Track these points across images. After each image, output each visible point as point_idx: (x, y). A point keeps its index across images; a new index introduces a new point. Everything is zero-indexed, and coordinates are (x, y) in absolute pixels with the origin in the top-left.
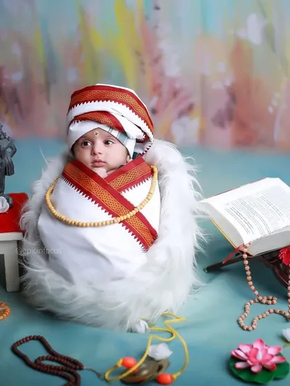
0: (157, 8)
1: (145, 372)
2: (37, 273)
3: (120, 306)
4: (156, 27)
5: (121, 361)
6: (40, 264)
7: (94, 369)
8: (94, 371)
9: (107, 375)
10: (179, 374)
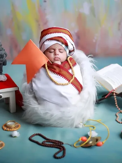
0: (45, 1)
1: (91, 142)
2: (35, 107)
3: (72, 118)
4: (45, 9)
5: (81, 139)
6: (35, 104)
7: (68, 143)
8: (69, 144)
9: (75, 145)
10: (105, 141)
